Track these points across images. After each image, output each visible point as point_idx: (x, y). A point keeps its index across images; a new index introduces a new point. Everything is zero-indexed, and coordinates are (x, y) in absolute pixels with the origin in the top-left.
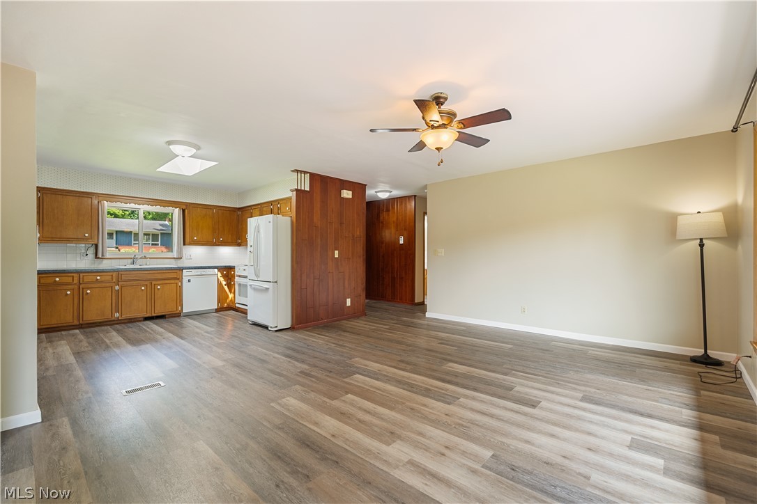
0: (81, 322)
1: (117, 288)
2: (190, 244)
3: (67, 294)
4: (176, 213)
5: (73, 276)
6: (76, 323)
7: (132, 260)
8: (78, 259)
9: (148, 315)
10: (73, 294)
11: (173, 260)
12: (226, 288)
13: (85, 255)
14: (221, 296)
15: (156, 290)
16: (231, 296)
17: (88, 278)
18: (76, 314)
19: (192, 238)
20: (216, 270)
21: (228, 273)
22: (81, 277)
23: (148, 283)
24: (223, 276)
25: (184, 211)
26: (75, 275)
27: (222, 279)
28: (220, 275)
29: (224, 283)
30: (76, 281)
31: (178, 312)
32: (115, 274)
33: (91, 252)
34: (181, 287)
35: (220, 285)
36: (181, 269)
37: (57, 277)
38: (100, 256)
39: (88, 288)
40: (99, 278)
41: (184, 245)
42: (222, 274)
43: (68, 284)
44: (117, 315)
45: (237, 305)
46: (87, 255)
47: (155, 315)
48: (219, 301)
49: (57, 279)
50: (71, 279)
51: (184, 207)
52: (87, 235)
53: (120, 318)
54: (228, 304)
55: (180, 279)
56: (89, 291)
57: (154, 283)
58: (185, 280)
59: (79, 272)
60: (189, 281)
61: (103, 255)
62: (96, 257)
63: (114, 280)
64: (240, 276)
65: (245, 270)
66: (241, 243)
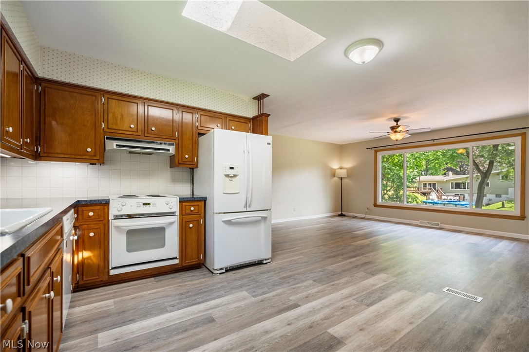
29: (75, 237)
64: (130, 216)
65: (149, 204)
66: (45, 152)
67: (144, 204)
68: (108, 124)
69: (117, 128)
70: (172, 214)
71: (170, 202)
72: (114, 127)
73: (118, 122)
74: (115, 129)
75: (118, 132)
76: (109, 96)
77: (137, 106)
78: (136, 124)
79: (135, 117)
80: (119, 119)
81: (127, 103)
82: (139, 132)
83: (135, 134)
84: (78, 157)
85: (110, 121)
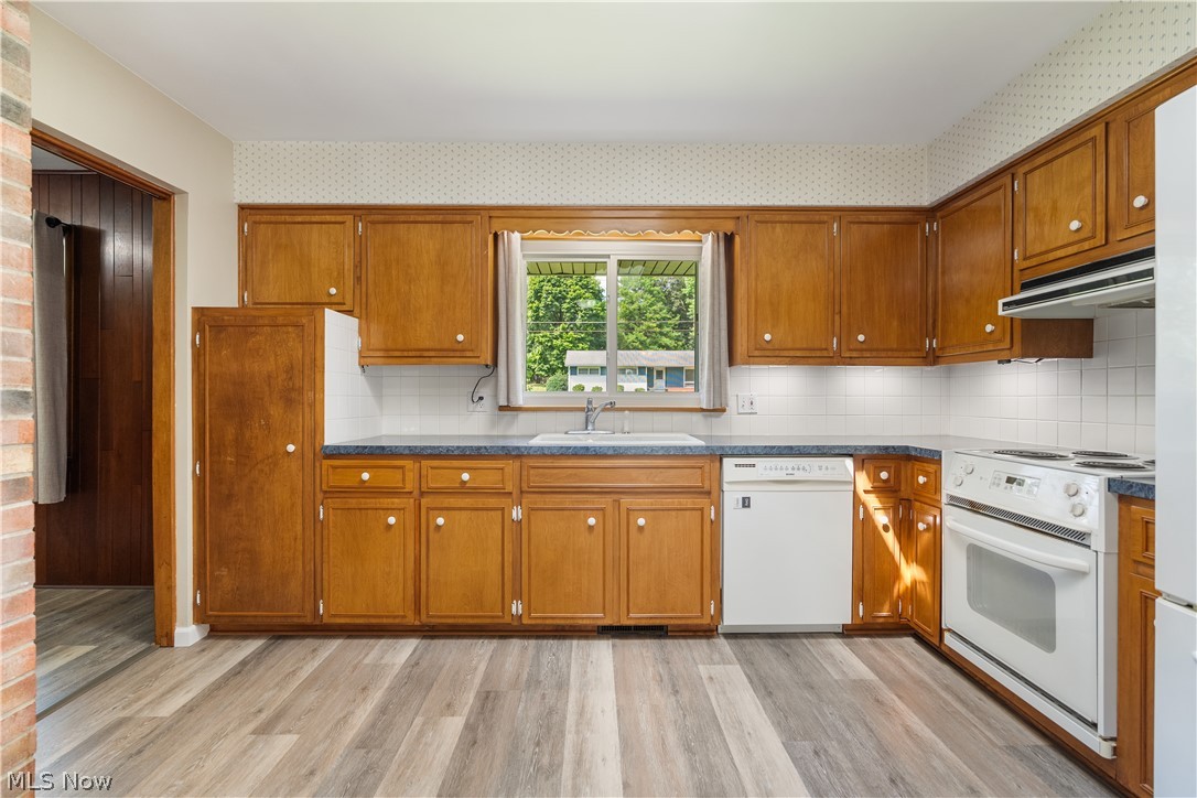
0: (424, 619)
1: (517, 513)
2: (751, 359)
3: (389, 527)
4: (707, 250)
5: (403, 469)
6: (411, 620)
8: (463, 411)
9: (607, 622)
10: (401, 522)
11: (697, 417)
12: (890, 538)
13: (475, 399)
14: (870, 574)
15: (633, 531)
16: (911, 573)
17: (441, 476)
18: (410, 592)
19: (756, 335)
20: (849, 462)
21: (897, 476)
22: (424, 471)
23: (606, 503)
24: (881, 489)
25: (729, 240)
26: (408, 464)
27: (872, 501)
28: (863, 482)
29: (881, 519)
30: (411, 484)
31: (706, 621)
32: (511, 467)
33: (491, 389)
34: (717, 526)
35: (864, 529)
36: (717, 455)
37: (366, 468)
39: (442, 510)
40: (466, 476)
41: (731, 362)
42: (875, 478)
43: (390, 492)
44: (516, 608)
45: (949, 640)
46: (480, 399)
47: (631, 621)
48: (859, 593)
49: (366, 476)
50: (399, 475)
51: (729, 226)
52: (460, 338)
53: (525, 621)
54: (894, 607)
55: (711, 492)
56: (441, 521)
57: (626, 501)
58: (731, 498)
59: (417, 455)
60: (746, 503)
62: (499, 405)
63: (509, 487)
65: (1021, 483)
66: (941, 349)
67: (1009, 479)
68: (1025, 247)
69: (1043, 249)
72: (1038, 249)
73: (1046, 229)
74: (1040, 254)
76: (1026, 168)
77: (1095, 146)
78: (1090, 211)
79: (1088, 190)
80: (1047, 218)
81: (1066, 157)
82: (1098, 236)
83: (1086, 246)
84: (978, 350)
85: (1030, 236)
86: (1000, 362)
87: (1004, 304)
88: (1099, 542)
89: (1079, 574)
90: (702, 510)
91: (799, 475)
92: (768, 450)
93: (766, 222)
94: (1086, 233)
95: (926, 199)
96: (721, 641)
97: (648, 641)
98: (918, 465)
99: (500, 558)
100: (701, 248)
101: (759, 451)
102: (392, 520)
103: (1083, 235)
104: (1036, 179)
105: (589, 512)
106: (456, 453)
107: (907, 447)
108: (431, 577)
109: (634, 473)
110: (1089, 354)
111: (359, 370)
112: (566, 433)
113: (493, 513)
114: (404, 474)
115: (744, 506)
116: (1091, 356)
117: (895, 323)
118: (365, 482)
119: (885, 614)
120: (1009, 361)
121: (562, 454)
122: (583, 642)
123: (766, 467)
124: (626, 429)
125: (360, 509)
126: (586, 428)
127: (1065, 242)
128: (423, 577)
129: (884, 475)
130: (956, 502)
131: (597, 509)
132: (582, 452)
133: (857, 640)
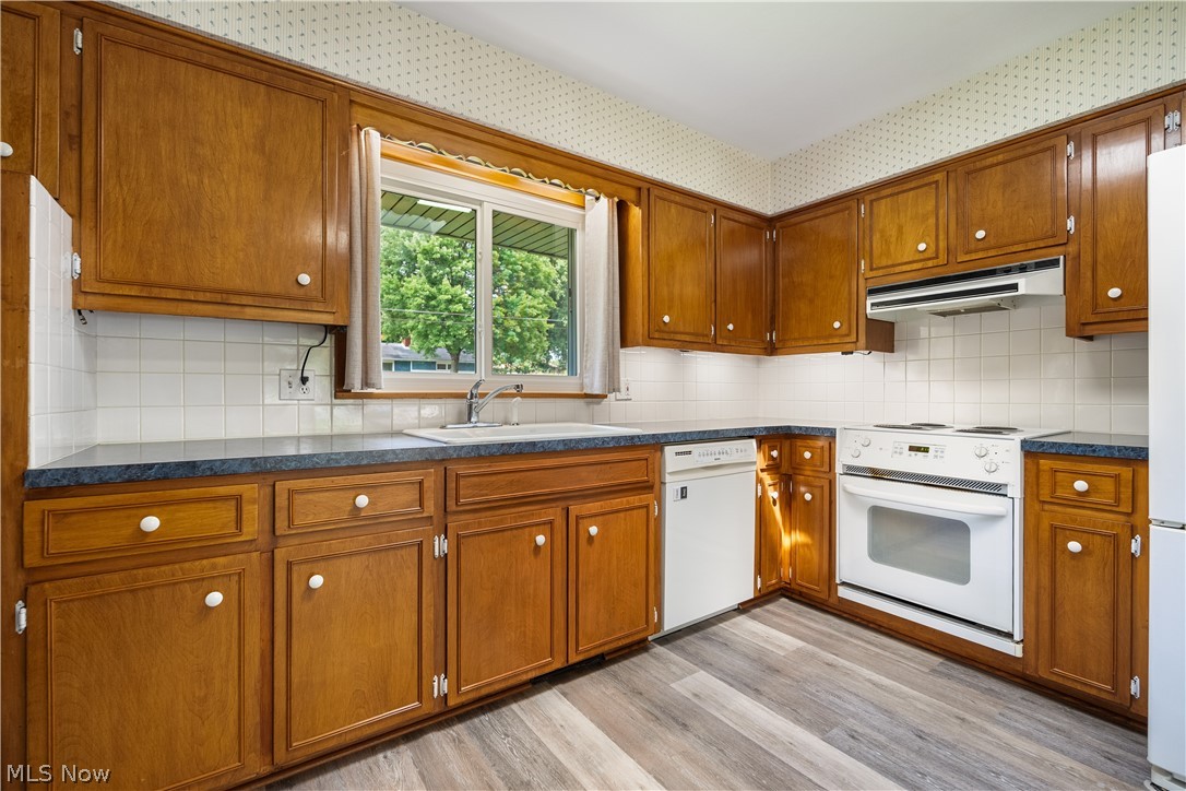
1: (441, 546)
2: (651, 341)
3: (207, 609)
5: (238, 499)
7: (463, 403)
8: (271, 398)
9: (555, 666)
10: (237, 603)
11: (580, 403)
13: (297, 380)
14: (765, 544)
15: (584, 543)
16: (791, 539)
17: (316, 505)
18: (253, 718)
19: (652, 315)
20: (753, 443)
22: (281, 501)
23: (553, 513)
24: (773, 467)
26: (249, 490)
27: (767, 479)
28: (761, 462)
29: (774, 494)
30: (252, 527)
31: (648, 632)
32: (431, 478)
33: (320, 365)
34: (660, 520)
35: (761, 502)
36: (661, 445)
37: (151, 508)
38: (357, 389)
39: (315, 562)
40: (361, 499)
42: (768, 457)
43: (209, 547)
44: (440, 685)
45: (843, 592)
46: (304, 380)
47: (581, 658)
49: (151, 523)
50: (227, 513)
52: (305, 279)
53: (452, 702)
55: (650, 486)
56: (317, 581)
57: (575, 509)
58: (670, 489)
59: (267, 470)
60: (684, 493)
61: (366, 383)
62: (340, 386)
63: (431, 508)
64: (877, 474)
65: (926, 450)
66: (780, 341)
67: (912, 449)
68: (871, 260)
69: (890, 263)
70: (995, 490)
71: (992, 451)
72: (884, 263)
73: (892, 248)
74: (887, 267)
75: (892, 270)
76: (873, 196)
77: (937, 188)
78: (934, 238)
79: (932, 221)
80: (893, 239)
81: (911, 193)
82: (941, 255)
83: (930, 264)
84: (822, 342)
85: (876, 252)
86: (843, 353)
87: (873, 305)
88: (1016, 490)
89: (995, 518)
90: (647, 507)
91: (724, 460)
92: (701, 436)
93: (664, 199)
94: (931, 253)
95: (769, 210)
96: (659, 649)
97: (593, 674)
98: (799, 443)
99: (415, 618)
100: (584, 216)
101: (694, 436)
102: (215, 598)
103: (926, 255)
104: (883, 207)
105: (534, 528)
106: (343, 464)
107: (789, 427)
108: (295, 680)
109: (583, 472)
110: (891, 350)
111: (72, 317)
112: (443, 427)
113: (403, 552)
114: (239, 510)
115: (682, 497)
116: (893, 352)
117: (750, 316)
118: (146, 534)
119: (774, 581)
120: (852, 353)
121: (503, 454)
122: (524, 703)
123: (701, 453)
124: (515, 420)
125: (133, 591)
126: (469, 419)
127: (911, 259)
128: (280, 684)
129: (775, 453)
130: (852, 471)
131: (544, 523)
132: (527, 450)
133: (754, 611)
